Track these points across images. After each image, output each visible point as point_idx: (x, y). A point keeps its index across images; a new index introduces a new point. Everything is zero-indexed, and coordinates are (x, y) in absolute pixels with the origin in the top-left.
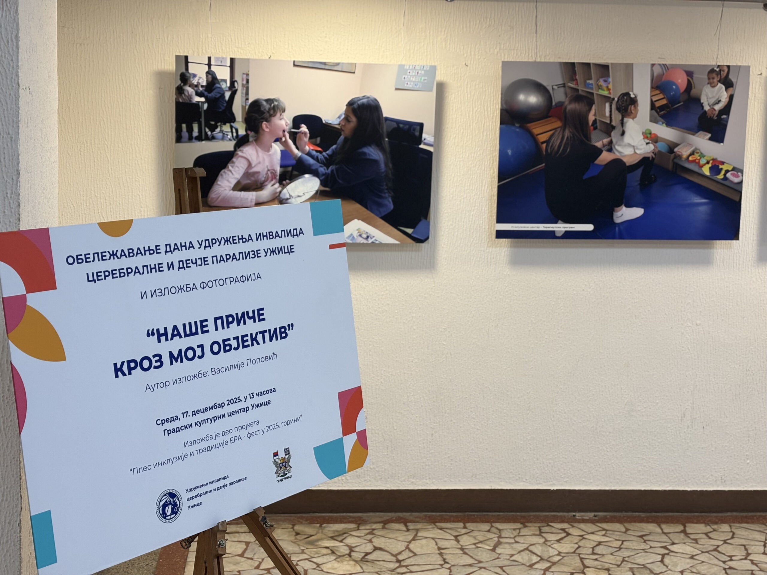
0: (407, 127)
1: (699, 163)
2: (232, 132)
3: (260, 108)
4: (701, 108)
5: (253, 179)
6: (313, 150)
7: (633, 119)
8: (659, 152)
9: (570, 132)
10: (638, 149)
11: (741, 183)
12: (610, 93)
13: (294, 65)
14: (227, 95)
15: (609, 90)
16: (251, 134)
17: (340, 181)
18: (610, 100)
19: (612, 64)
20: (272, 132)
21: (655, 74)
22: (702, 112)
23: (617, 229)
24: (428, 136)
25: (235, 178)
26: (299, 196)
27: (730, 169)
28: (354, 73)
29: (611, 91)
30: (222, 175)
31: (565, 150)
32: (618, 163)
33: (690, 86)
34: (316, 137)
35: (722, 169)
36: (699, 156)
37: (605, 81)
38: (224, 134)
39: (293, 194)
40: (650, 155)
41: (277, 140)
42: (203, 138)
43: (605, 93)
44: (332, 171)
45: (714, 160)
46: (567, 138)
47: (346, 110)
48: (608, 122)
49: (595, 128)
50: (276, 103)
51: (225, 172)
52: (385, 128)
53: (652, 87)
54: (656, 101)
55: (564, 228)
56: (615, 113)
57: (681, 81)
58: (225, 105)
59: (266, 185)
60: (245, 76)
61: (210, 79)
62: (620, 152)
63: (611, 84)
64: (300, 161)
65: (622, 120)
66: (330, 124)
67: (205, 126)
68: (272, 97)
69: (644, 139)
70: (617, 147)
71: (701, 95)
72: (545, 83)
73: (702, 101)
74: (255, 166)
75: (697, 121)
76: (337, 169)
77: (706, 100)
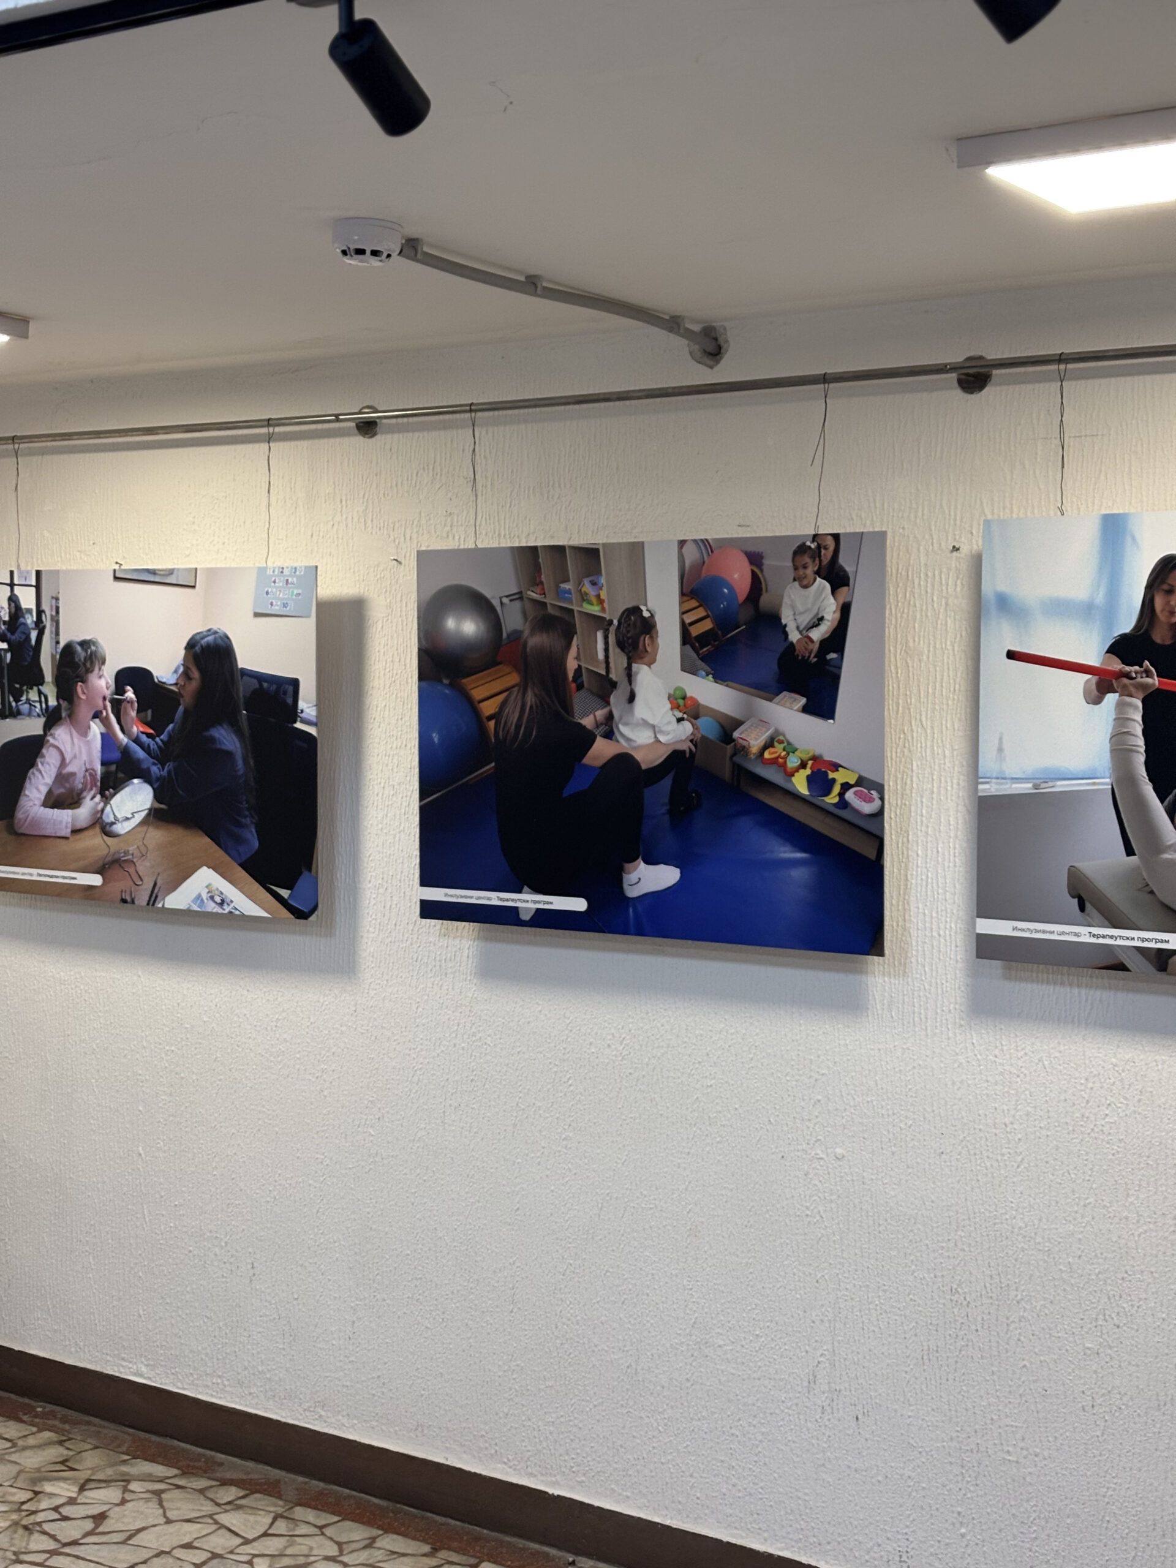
0: (275, 687)
1: (784, 765)
2: (40, 702)
3: (73, 658)
4: (783, 637)
5: (67, 785)
6: (143, 733)
7: (649, 665)
8: (703, 738)
9: (536, 695)
10: (661, 732)
11: (880, 814)
12: (603, 610)
13: (116, 578)
14: (34, 635)
15: (601, 602)
16: (64, 704)
17: (181, 792)
18: (602, 623)
19: (604, 545)
20: (90, 701)
21: (687, 564)
22: (786, 645)
23: (631, 910)
24: (307, 705)
25: (46, 784)
26: (127, 819)
27: (852, 782)
28: (194, 587)
29: (606, 605)
30: (30, 779)
31: (528, 733)
32: (624, 761)
33: (757, 586)
34: (146, 710)
35: (834, 780)
36: (784, 750)
37: (594, 583)
38: (31, 705)
39: (119, 816)
40: (686, 746)
41: (97, 715)
42: (7, 713)
43: (595, 609)
44: (169, 772)
45: (815, 758)
46: (531, 707)
47: (185, 658)
48: (603, 673)
49: (580, 687)
50: (93, 648)
51: (33, 774)
52: (243, 689)
53: (683, 594)
54: (692, 624)
55: (535, 902)
56: (615, 652)
57: (739, 577)
58: (31, 654)
59: (84, 798)
60: (54, 601)
61: (13, 610)
62: (628, 740)
63: (604, 588)
64: (126, 751)
65: (629, 668)
66: (164, 683)
67: (9, 692)
68: (88, 637)
69: (672, 709)
70: (621, 728)
71: (780, 605)
72: (488, 594)
73: (784, 622)
74: (70, 762)
75: (775, 667)
76: (175, 768)
77: (791, 617)
